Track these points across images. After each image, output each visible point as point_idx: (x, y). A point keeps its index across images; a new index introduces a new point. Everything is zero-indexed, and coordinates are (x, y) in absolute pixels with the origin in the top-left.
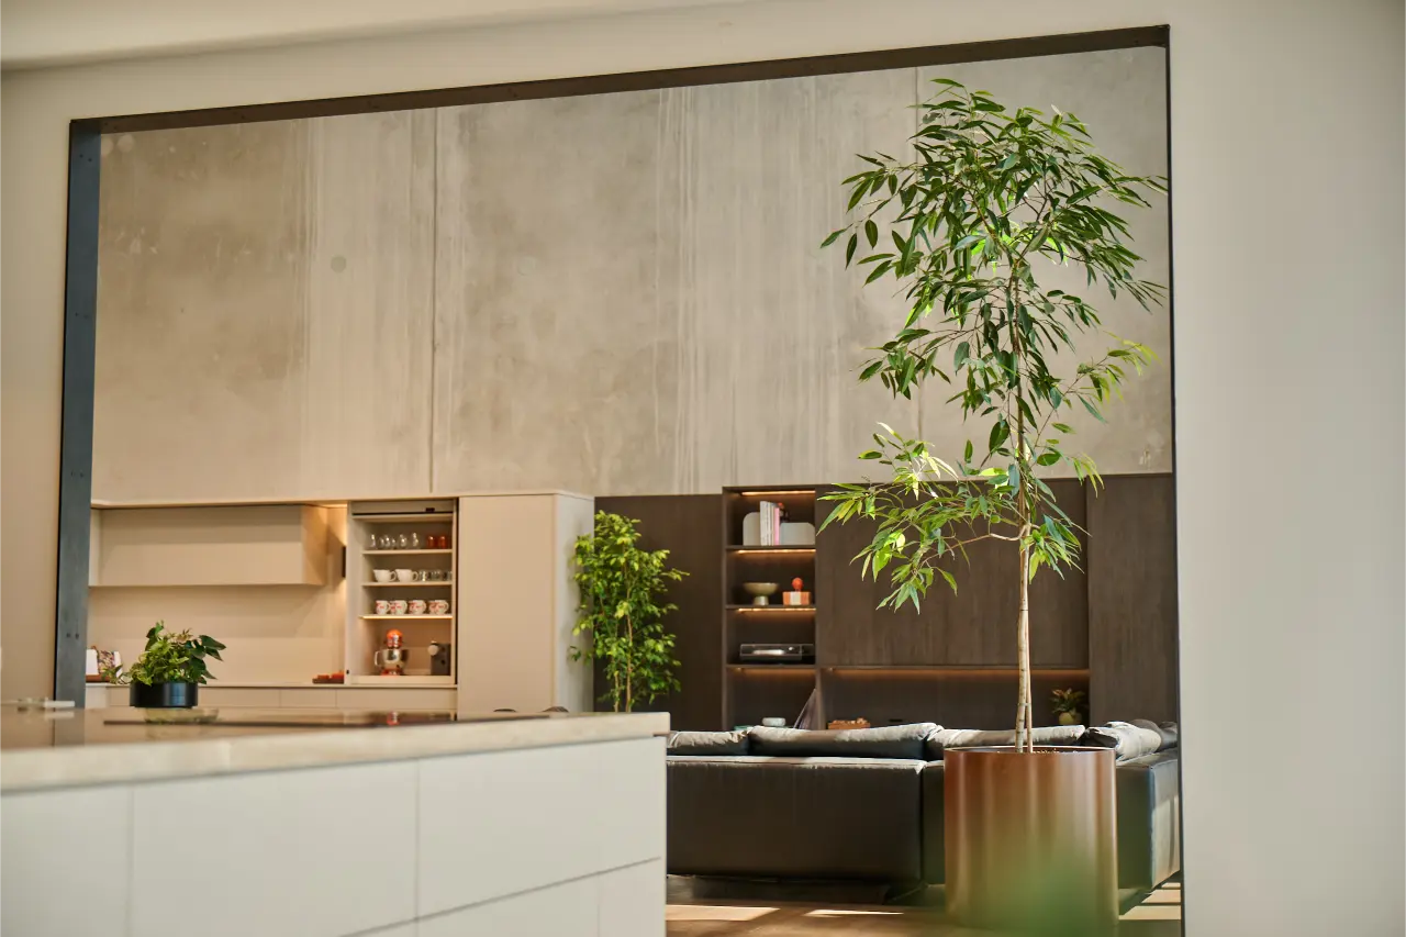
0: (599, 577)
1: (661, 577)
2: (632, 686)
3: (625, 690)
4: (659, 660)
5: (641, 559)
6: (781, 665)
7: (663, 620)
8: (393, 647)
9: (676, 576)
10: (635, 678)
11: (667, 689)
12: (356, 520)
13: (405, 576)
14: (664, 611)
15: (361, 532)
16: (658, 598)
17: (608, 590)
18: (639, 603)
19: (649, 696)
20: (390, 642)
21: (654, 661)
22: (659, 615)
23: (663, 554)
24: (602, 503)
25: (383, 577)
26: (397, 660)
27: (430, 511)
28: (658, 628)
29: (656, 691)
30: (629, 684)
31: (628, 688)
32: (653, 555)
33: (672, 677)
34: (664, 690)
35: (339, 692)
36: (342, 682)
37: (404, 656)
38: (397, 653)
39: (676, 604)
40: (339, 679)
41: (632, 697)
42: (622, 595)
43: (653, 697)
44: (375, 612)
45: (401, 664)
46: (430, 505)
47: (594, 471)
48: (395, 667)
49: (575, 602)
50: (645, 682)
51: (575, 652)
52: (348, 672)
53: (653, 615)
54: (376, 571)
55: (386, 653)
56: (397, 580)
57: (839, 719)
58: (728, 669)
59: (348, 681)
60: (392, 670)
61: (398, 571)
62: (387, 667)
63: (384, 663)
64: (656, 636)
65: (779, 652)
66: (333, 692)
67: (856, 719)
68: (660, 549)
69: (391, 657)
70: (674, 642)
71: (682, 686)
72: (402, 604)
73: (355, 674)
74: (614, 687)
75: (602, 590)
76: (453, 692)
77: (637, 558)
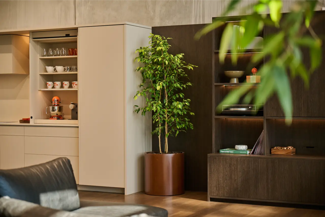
0: (149, 68)
1: (183, 68)
2: (168, 126)
3: (164, 129)
4: (180, 113)
5: (170, 58)
6: (245, 116)
7: (184, 91)
8: (54, 105)
9: (190, 67)
10: (169, 122)
11: (186, 128)
12: (34, 41)
13: (60, 69)
14: (185, 86)
15: (38, 47)
16: (181, 80)
17: (154, 75)
18: (170, 82)
19: (176, 131)
20: (53, 102)
21: (178, 113)
22: (182, 88)
23: (180, 56)
24: (155, 30)
25: (50, 70)
26: (56, 112)
27: (67, 36)
28: (181, 96)
29: (180, 129)
30: (166, 125)
31: (166, 127)
32: (176, 57)
33: (189, 122)
34: (184, 128)
35: (26, 127)
36: (29, 122)
37: (60, 109)
38: (56, 108)
39: (191, 83)
40: (27, 121)
41: (168, 131)
42: (162, 78)
43: (178, 132)
44: (47, 87)
45: (59, 114)
46: (67, 33)
47: (152, 14)
48: (55, 115)
49: (139, 82)
50: (174, 124)
51: (137, 108)
52: (32, 117)
53: (179, 89)
54: (47, 67)
55: (51, 108)
56: (57, 71)
57: (277, 146)
58: (216, 119)
59: (32, 122)
60: (55, 117)
61: (56, 66)
62: (52, 115)
63: (50, 113)
64: (180, 100)
65: (244, 109)
66: (23, 127)
67: (287, 146)
68: (180, 53)
69: (53, 110)
70: (189, 102)
71: (194, 126)
72: (58, 83)
73: (36, 119)
74: (159, 126)
75: (151, 75)
76: (77, 129)
77: (168, 58)
